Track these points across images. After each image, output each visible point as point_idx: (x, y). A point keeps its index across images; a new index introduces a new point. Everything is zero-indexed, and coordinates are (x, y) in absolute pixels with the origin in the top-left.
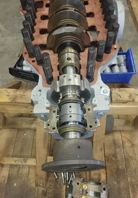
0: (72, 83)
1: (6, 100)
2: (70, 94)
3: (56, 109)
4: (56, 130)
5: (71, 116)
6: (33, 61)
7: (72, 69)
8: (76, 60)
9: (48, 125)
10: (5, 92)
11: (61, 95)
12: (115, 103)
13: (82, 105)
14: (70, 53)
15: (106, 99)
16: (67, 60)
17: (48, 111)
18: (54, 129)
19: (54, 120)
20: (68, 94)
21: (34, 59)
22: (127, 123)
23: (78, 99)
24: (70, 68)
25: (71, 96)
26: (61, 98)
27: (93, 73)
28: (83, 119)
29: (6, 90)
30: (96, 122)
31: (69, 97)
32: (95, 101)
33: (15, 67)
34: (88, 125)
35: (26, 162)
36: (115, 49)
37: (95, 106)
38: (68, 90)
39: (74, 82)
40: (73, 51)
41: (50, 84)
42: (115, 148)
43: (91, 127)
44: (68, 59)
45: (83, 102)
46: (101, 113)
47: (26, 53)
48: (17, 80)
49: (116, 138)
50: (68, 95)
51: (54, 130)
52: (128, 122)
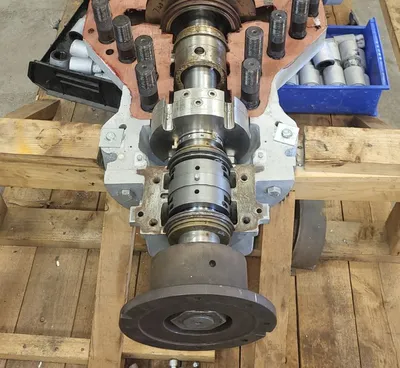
0: (203, 110)
1: (34, 149)
2: (199, 137)
3: (162, 174)
4: (159, 228)
5: (197, 192)
6: (110, 52)
7: (206, 76)
8: (216, 53)
9: (141, 214)
10: (32, 128)
11: (176, 139)
12: (313, 164)
13: (227, 166)
14: (203, 36)
15: (288, 154)
16: (194, 54)
17: (141, 179)
18: (153, 224)
19: (155, 202)
20: (194, 136)
21: (113, 46)
22: (366, 233)
23: (218, 151)
24: (202, 72)
25: (201, 142)
26: (175, 146)
27: (256, 87)
28: (227, 199)
29: (34, 124)
30: (259, 211)
31: (195, 143)
32: (260, 156)
33: (46, 58)
34: (241, 216)
35: (56, 349)
36: (317, 27)
37: (260, 169)
38: (194, 126)
39: (210, 107)
40: (210, 30)
41: (151, 110)
42: (330, 314)
43: (246, 221)
44: (197, 51)
45: (232, 160)
46: (275, 189)
47: (91, 31)
48: (47, 97)
49: (334, 282)
50: (192, 140)
51: (154, 228)
52: (368, 233)
